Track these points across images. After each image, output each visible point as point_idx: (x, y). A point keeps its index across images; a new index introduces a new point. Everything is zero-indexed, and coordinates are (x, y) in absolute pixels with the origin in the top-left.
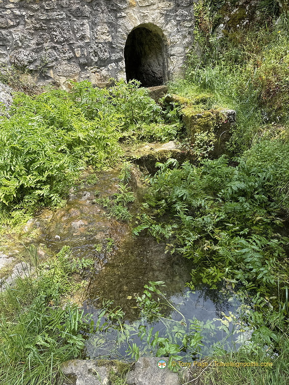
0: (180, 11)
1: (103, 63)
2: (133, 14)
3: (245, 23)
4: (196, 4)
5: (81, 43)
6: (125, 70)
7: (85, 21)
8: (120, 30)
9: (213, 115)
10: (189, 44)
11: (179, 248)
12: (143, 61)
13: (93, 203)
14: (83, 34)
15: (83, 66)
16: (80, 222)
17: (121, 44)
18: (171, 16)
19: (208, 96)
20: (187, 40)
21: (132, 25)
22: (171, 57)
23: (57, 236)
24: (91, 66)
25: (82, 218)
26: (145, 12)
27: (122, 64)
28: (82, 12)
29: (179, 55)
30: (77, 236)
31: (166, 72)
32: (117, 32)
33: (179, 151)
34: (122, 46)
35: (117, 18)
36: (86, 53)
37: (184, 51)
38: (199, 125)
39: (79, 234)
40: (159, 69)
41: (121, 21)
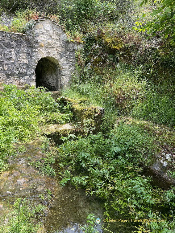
0: (68, 53)
1: (22, 75)
2: (42, 51)
3: (101, 64)
4: (77, 51)
5: (8, 62)
6: (35, 80)
7: (12, 50)
8: (33, 58)
9: (93, 110)
10: (73, 70)
11: (95, 191)
12: (43, 76)
13: (28, 166)
14: (10, 57)
15: (8, 76)
16: (23, 180)
17: (34, 66)
18: (63, 55)
19: (86, 99)
20: (72, 68)
21: (41, 56)
22: (63, 76)
23: (8, 192)
24: (14, 76)
25: (23, 177)
26: (49, 51)
27: (34, 77)
28: (11, 45)
29: (67, 76)
30: (24, 190)
31: (59, 84)
32: (32, 59)
33: (74, 130)
34: (34, 67)
35: (32, 51)
36: (11, 68)
37: (70, 74)
38: (86, 115)
39: (24, 188)
40: (53, 81)
41: (34, 54)
